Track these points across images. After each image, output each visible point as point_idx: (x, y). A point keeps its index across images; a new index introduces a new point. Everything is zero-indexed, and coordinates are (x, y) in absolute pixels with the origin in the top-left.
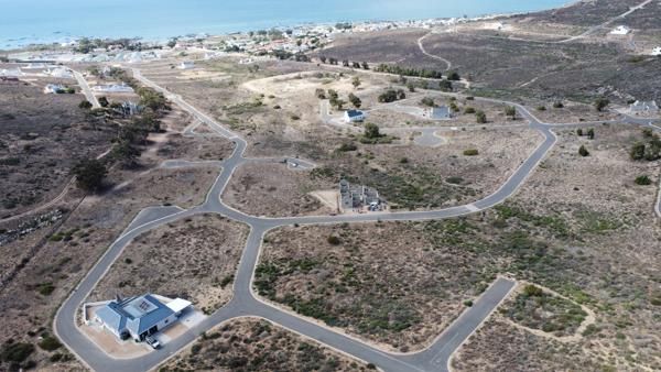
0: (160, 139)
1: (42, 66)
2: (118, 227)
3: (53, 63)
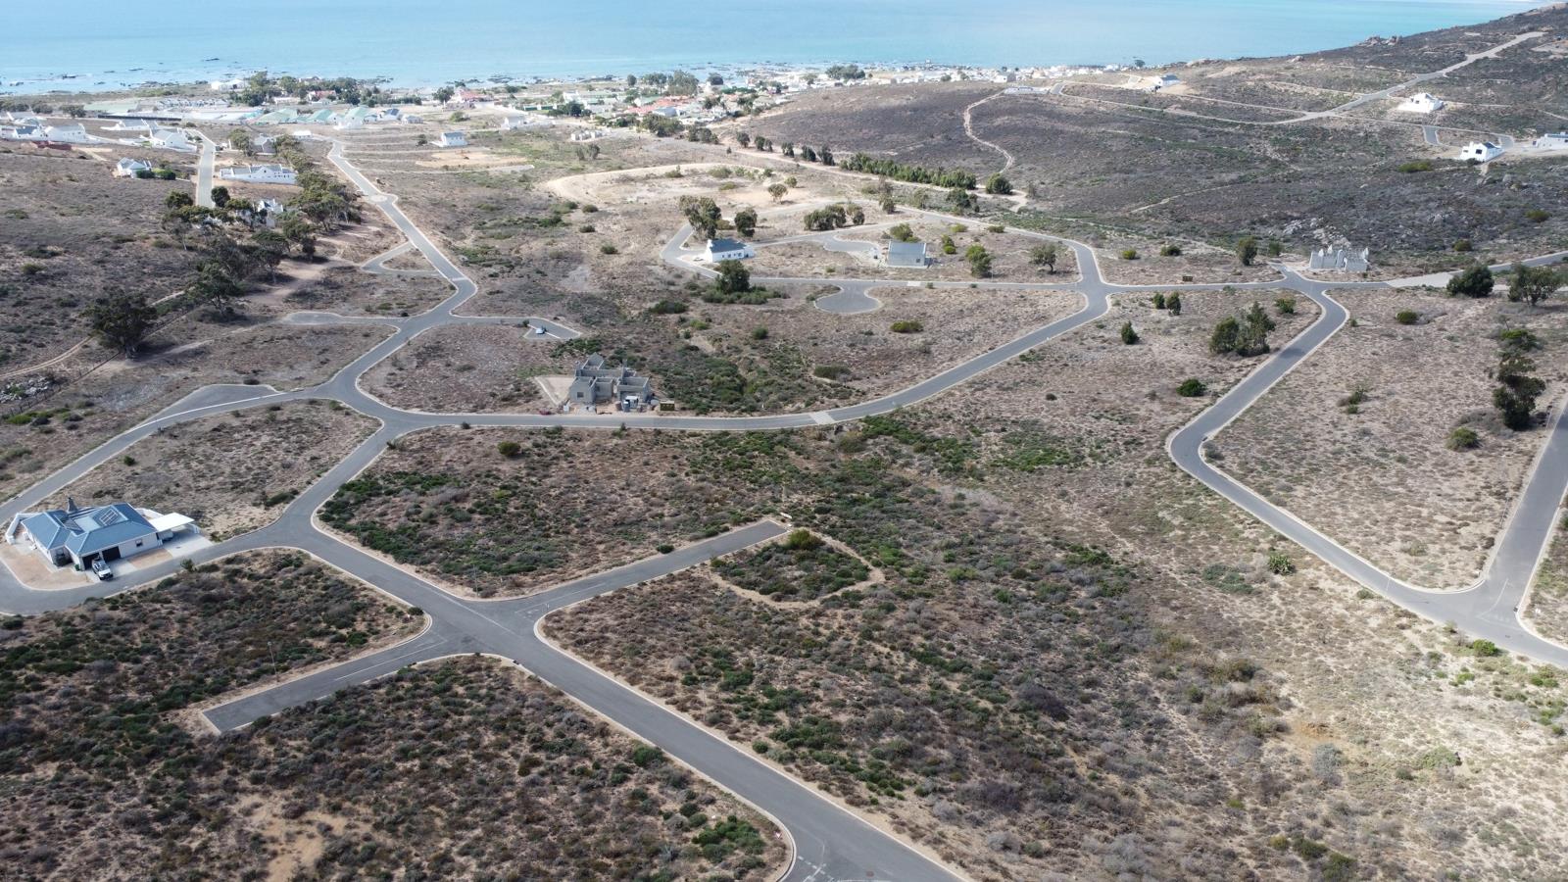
1: (143, 126)
2: (140, 411)
3: (173, 121)
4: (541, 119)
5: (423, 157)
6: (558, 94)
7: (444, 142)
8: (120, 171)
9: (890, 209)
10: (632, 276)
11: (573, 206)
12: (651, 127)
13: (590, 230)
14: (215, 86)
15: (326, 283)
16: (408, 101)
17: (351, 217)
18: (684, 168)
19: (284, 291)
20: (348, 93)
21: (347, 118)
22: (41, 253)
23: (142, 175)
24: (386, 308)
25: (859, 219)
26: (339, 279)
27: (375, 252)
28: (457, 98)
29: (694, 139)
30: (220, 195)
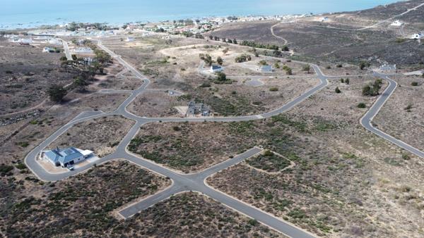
0: (102, 78)
1: (45, 38)
2: (67, 119)
3: (53, 36)
4: (153, 33)
5: (124, 44)
6: (156, 26)
7: (128, 40)
8: (44, 50)
9: (257, 56)
10: (192, 77)
11: (169, 57)
12: (185, 35)
13: (176, 64)
14: (61, 26)
15: (108, 81)
16: (115, 29)
17: (110, 62)
18: (196, 46)
19: (97, 83)
20: (98, 27)
21: (100, 34)
22: (29, 74)
23: (51, 51)
24: (126, 87)
25: (250, 59)
26: (111, 79)
27: (119, 71)
28: (128, 28)
29: (197, 38)
30: (74, 57)
